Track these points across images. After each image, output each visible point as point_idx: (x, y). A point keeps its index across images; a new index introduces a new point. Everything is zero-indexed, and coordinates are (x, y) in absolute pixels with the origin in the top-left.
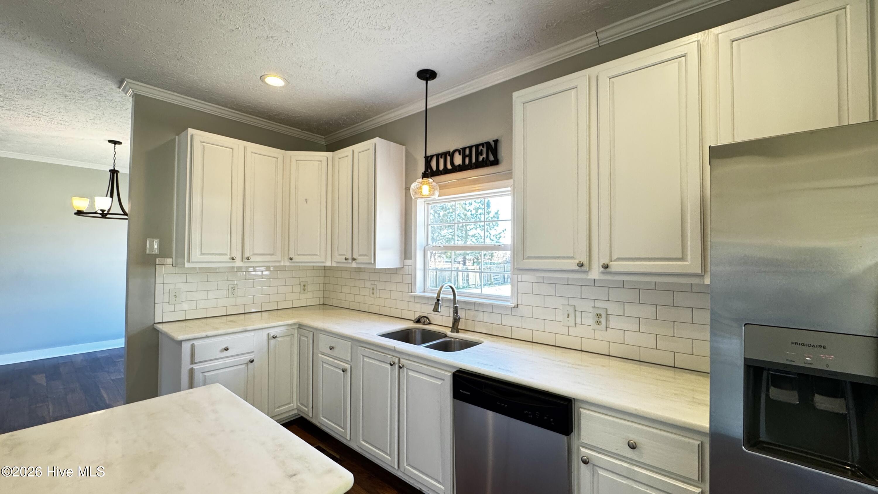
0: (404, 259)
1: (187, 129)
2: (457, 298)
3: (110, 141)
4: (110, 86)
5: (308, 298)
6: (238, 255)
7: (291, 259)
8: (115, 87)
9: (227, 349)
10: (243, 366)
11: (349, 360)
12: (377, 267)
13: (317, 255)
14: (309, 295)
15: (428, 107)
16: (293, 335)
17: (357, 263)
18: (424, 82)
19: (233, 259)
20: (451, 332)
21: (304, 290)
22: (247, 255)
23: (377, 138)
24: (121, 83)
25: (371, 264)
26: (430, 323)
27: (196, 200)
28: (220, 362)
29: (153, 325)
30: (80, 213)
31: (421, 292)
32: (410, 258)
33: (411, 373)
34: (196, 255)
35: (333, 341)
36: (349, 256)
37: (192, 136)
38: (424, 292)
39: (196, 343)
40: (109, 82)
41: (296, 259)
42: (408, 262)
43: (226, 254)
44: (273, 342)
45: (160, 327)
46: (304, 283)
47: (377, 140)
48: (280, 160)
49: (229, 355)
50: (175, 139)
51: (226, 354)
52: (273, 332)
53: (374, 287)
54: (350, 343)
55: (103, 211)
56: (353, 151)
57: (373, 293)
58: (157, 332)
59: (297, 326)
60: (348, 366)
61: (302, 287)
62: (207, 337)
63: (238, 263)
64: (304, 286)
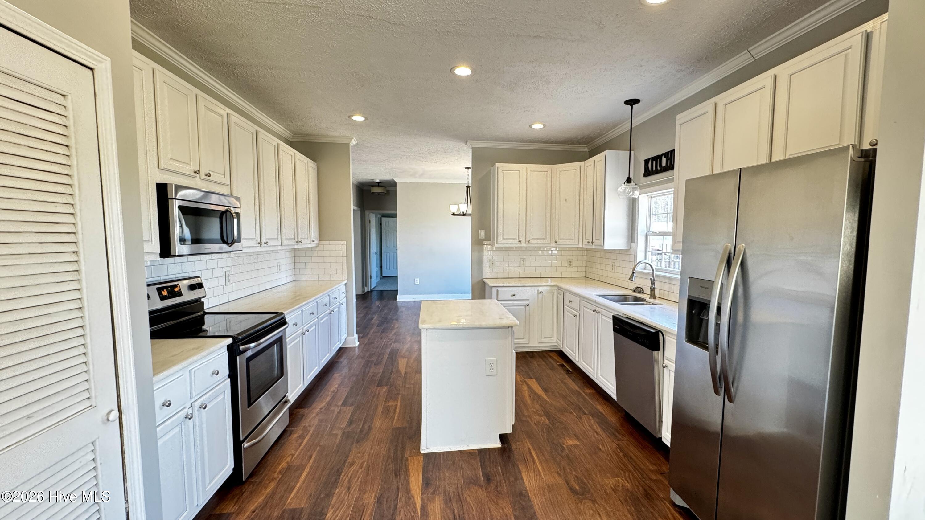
0: (631, 243)
1: (495, 164)
2: (655, 273)
3: (466, 168)
4: (462, 144)
5: (572, 271)
6: (522, 239)
7: (556, 242)
8: (464, 145)
9: (514, 295)
10: (523, 307)
11: (578, 309)
12: (605, 249)
13: (572, 239)
14: (574, 269)
15: (633, 127)
16: (554, 293)
17: (595, 245)
18: (630, 107)
19: (520, 242)
20: (650, 298)
21: (570, 265)
22: (528, 240)
23: (607, 151)
24: (466, 142)
25: (601, 246)
26: (643, 293)
27: (500, 206)
28: (511, 302)
29: (482, 279)
30: (454, 214)
31: (642, 269)
32: (634, 242)
33: (603, 317)
34: (500, 239)
35: (572, 297)
36: (591, 241)
37: (498, 167)
38: (645, 269)
39: (499, 289)
40: (461, 143)
41: (560, 242)
42: (633, 245)
43: (516, 239)
44: (540, 295)
45: (485, 280)
46: (570, 260)
47: (607, 152)
48: (550, 172)
49: (515, 299)
50: (491, 170)
51: (513, 298)
52: (541, 289)
53: (613, 264)
54: (579, 299)
55: (463, 212)
56: (594, 160)
57: (612, 269)
58: (484, 283)
59: (557, 288)
60: (577, 314)
61: (569, 263)
62: (504, 287)
63: (524, 245)
64: (570, 262)
